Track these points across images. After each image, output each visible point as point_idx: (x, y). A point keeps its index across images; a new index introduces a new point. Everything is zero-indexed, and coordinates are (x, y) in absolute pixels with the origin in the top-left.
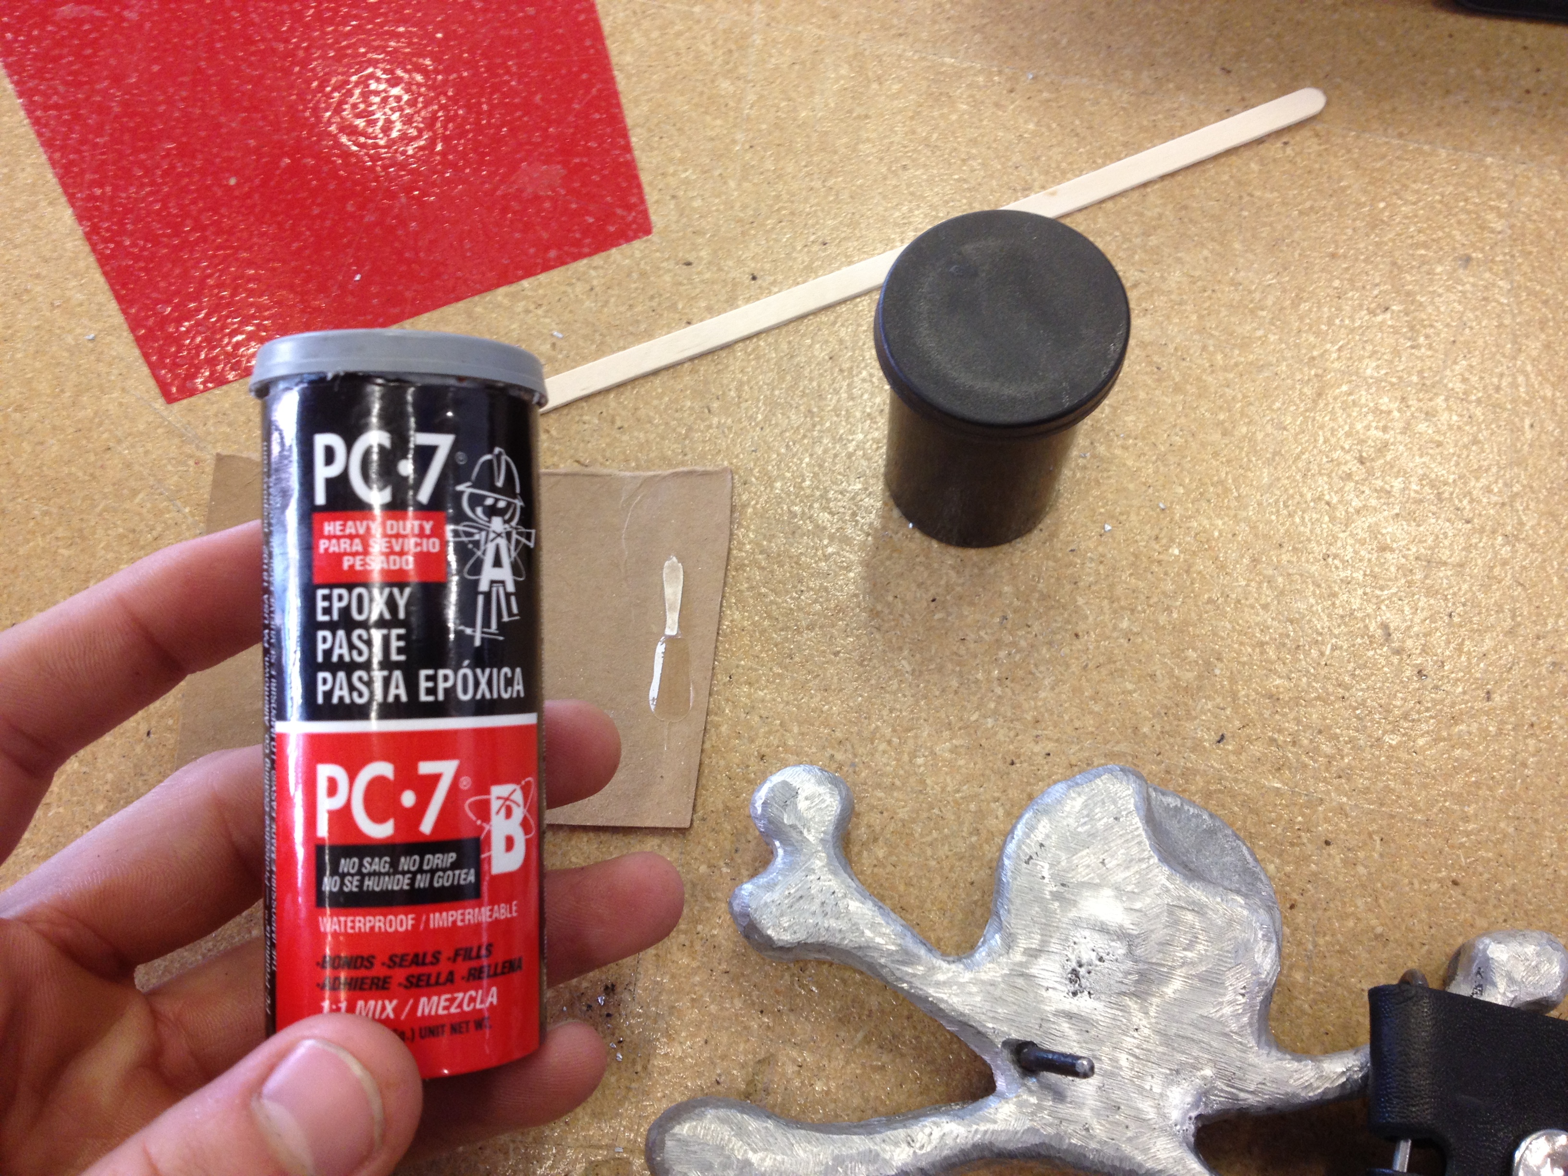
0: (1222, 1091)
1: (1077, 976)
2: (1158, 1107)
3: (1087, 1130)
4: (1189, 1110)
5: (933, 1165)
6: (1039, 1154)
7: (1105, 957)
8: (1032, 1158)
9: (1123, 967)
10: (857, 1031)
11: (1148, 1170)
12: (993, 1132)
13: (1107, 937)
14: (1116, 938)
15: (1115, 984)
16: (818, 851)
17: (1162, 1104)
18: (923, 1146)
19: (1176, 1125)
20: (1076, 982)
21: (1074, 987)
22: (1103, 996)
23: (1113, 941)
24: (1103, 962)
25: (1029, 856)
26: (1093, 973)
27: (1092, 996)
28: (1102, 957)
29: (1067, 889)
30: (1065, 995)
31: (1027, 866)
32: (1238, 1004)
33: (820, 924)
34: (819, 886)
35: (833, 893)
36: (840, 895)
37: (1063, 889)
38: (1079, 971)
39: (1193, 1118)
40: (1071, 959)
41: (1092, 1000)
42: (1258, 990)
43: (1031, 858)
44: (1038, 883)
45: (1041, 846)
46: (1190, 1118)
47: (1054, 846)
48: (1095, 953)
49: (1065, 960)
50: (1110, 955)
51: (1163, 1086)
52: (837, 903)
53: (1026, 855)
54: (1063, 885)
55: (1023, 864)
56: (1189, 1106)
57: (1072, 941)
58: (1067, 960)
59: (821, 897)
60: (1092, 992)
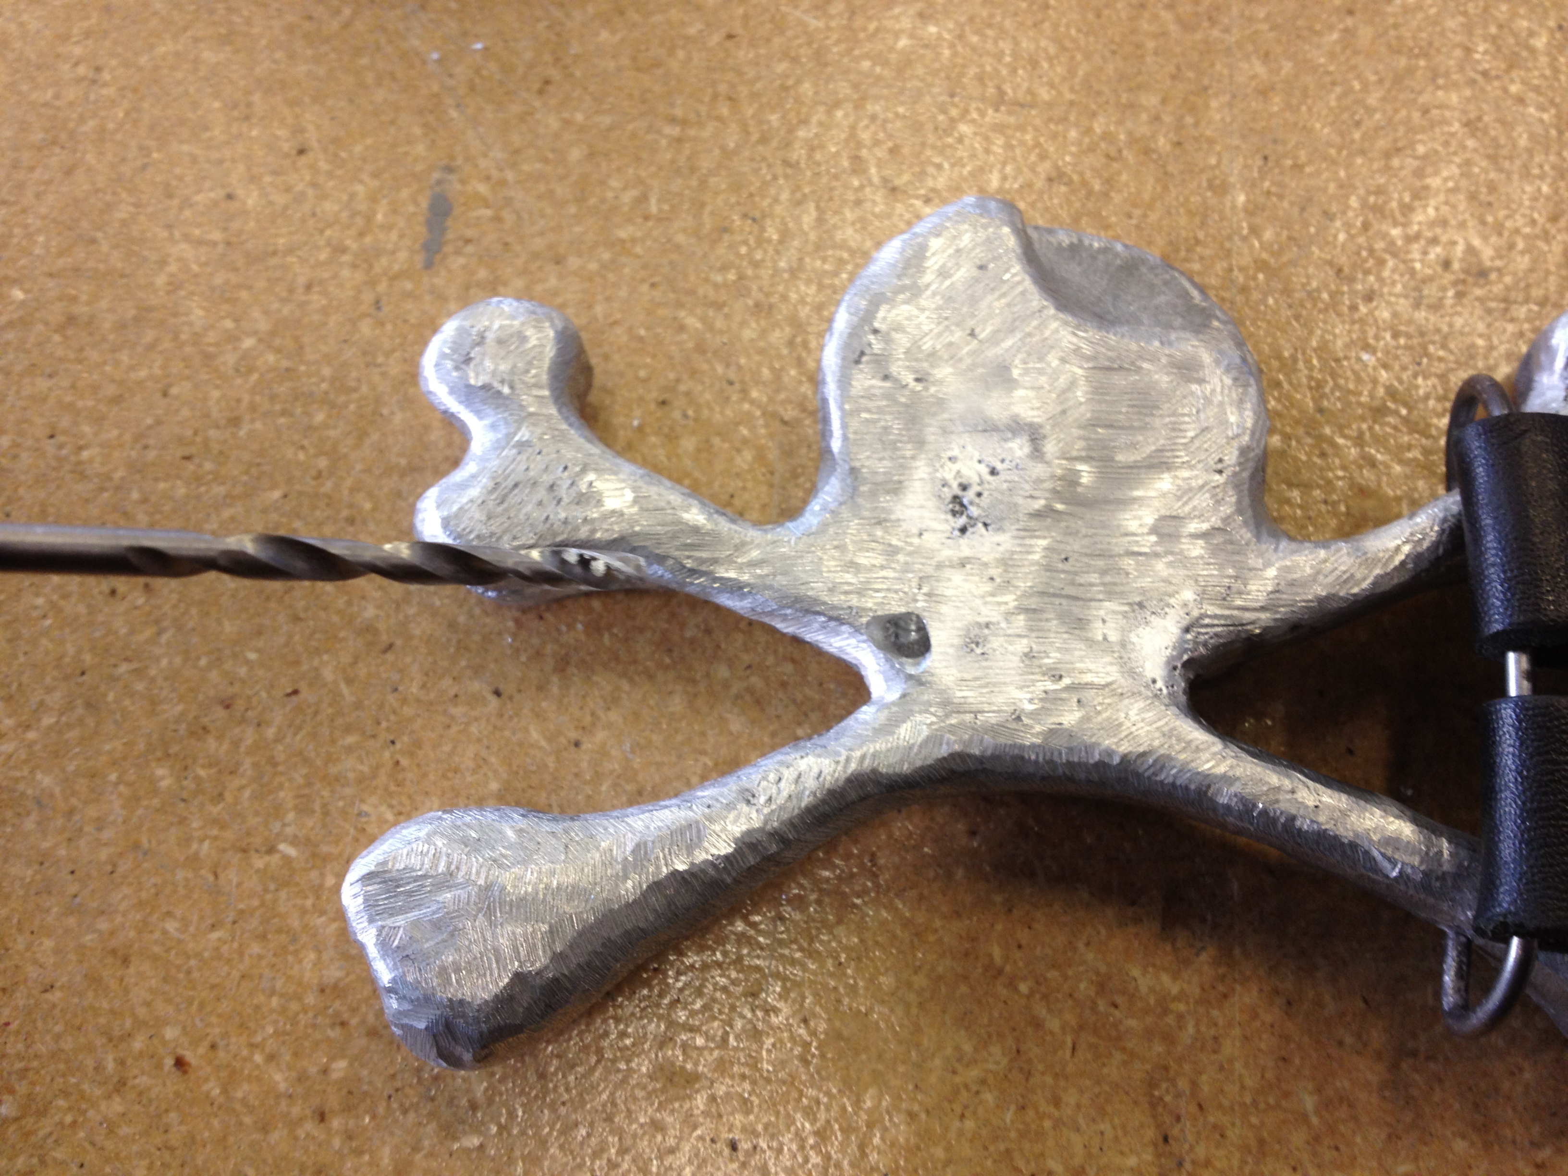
0: (1215, 616)
1: (962, 505)
4: (1171, 658)
5: (791, 824)
6: (953, 772)
7: (999, 466)
8: (943, 780)
9: (1029, 475)
11: (1124, 758)
12: (874, 755)
13: (996, 437)
14: (1010, 435)
15: (1020, 501)
16: (531, 414)
17: (1125, 656)
18: (770, 799)
19: (1154, 681)
20: (962, 514)
21: (962, 521)
22: (1006, 524)
23: (1006, 440)
24: (998, 474)
25: (859, 352)
26: (985, 494)
27: (990, 528)
28: (994, 469)
29: (925, 384)
30: (948, 535)
31: (859, 367)
32: (1215, 487)
33: (552, 517)
34: (542, 463)
35: (565, 468)
36: (577, 469)
37: (918, 386)
38: (964, 496)
39: (1179, 667)
40: (949, 483)
41: (991, 533)
42: (1242, 460)
43: (862, 354)
44: (880, 387)
45: (876, 332)
46: (1174, 668)
47: (895, 327)
48: (983, 465)
49: (940, 486)
50: (1006, 462)
51: (1123, 631)
52: (573, 482)
53: (854, 352)
54: (917, 380)
55: (853, 366)
56: (1169, 650)
57: (945, 456)
58: (943, 486)
59: (547, 479)
60: (988, 522)
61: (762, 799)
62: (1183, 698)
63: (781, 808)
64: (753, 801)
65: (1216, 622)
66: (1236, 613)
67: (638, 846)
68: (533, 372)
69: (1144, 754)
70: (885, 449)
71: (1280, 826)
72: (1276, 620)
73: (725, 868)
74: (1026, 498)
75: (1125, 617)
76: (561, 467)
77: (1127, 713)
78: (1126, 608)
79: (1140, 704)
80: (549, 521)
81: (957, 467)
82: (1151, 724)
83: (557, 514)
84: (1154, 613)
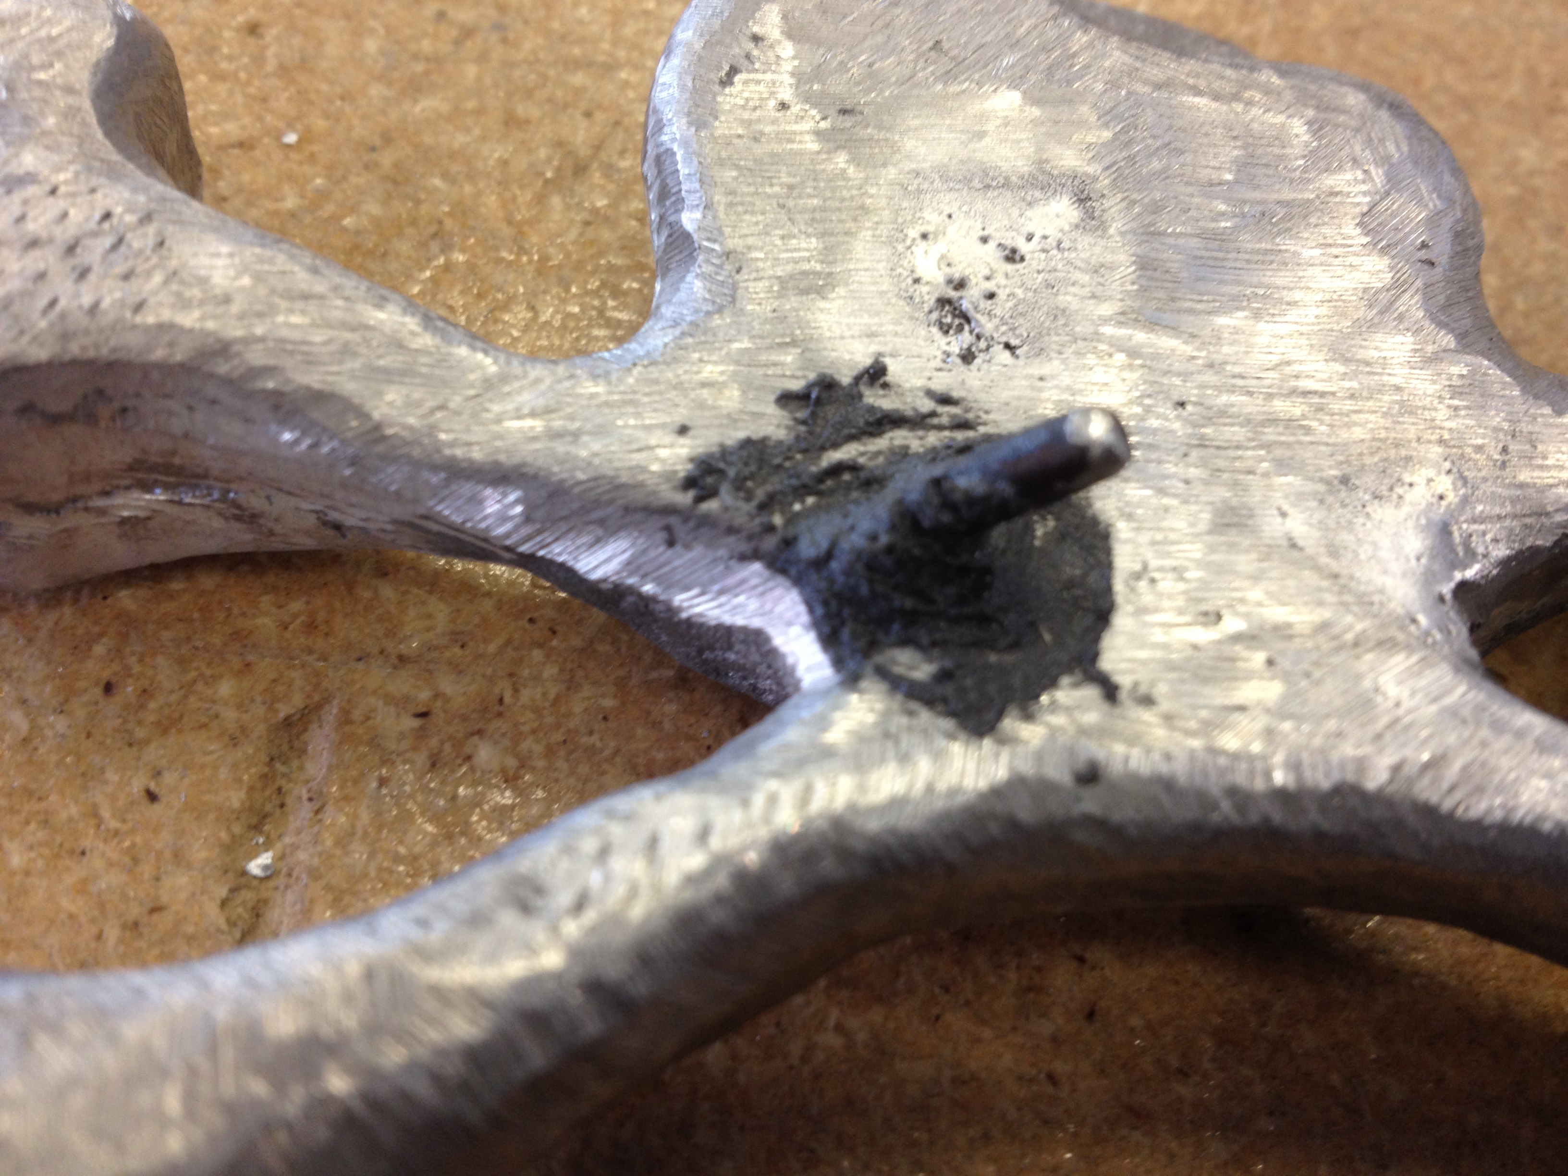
0: (1492, 500)
1: (959, 313)
2: (1340, 587)
7: (1024, 247)
13: (1009, 197)
14: (1035, 194)
15: (1075, 305)
17: (1344, 573)
19: (1414, 620)
20: (960, 328)
21: (963, 340)
22: (1052, 346)
23: (1029, 203)
24: (1022, 259)
25: (726, 68)
26: (1002, 294)
27: (1018, 352)
28: (1014, 251)
29: (859, 118)
30: (938, 363)
31: (727, 90)
32: (1427, 286)
33: (62, 303)
34: (56, 206)
35: (107, 216)
36: (130, 219)
37: (848, 122)
38: (961, 298)
39: (1448, 597)
40: (926, 277)
41: (1021, 362)
42: (1459, 248)
43: (734, 71)
44: (775, 122)
45: (756, 39)
46: (1441, 599)
47: (789, 35)
48: (992, 245)
49: (910, 281)
50: (1035, 240)
51: (1322, 525)
52: (120, 241)
53: (719, 68)
54: (844, 112)
55: (717, 88)
56: (1424, 561)
57: (913, 233)
58: (917, 281)
59: (64, 234)
60: (1014, 342)
62: (1473, 654)
65: (1496, 511)
70: (793, 221)
74: (1083, 298)
75: (1322, 502)
76: (97, 216)
77: (1375, 681)
78: (1322, 488)
79: (1399, 662)
80: (58, 308)
81: (937, 248)
82: (1435, 700)
83: (77, 295)
84: (1377, 497)
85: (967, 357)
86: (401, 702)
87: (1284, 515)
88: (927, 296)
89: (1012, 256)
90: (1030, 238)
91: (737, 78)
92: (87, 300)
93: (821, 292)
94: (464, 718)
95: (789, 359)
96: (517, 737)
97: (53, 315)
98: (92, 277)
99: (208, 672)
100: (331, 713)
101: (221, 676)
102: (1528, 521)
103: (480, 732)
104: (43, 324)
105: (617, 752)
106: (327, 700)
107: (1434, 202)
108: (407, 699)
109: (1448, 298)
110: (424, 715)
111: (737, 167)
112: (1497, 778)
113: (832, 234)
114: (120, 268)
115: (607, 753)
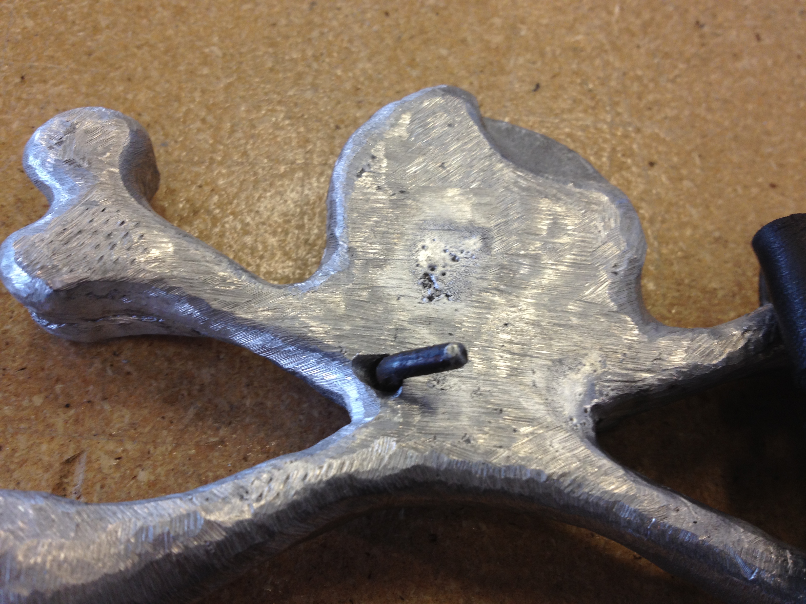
0: (614, 374)
1: (431, 280)
2: (547, 404)
3: (468, 441)
4: (583, 402)
7: (459, 255)
9: (480, 262)
10: (186, 409)
11: (549, 477)
13: (457, 234)
14: (467, 234)
15: (474, 281)
16: (102, 183)
17: (550, 398)
18: (261, 496)
19: (571, 419)
20: (430, 287)
21: (429, 292)
22: (463, 297)
23: (465, 238)
24: (458, 261)
25: (360, 169)
26: (448, 274)
27: (450, 298)
28: (455, 257)
29: (407, 195)
30: (419, 300)
31: (359, 179)
32: (612, 283)
33: (105, 257)
34: (104, 217)
35: (123, 223)
36: (132, 224)
37: (402, 196)
38: (432, 274)
39: (589, 410)
40: (421, 264)
41: (451, 302)
42: (630, 267)
43: (363, 171)
44: (375, 194)
45: (373, 157)
46: (586, 411)
47: (387, 156)
48: (447, 253)
49: (415, 265)
50: (464, 253)
51: (547, 379)
52: (127, 233)
53: (357, 169)
54: (402, 192)
55: (355, 178)
56: (582, 396)
57: (420, 245)
58: (417, 265)
59: (106, 229)
60: (449, 294)
61: (254, 496)
62: (592, 434)
63: (270, 504)
64: (246, 496)
65: (615, 378)
66: (630, 372)
67: (141, 529)
68: (108, 154)
69: (564, 475)
70: (375, 237)
71: (668, 537)
72: (659, 380)
73: (215, 554)
74: (478, 279)
75: (549, 369)
76: (120, 222)
77: (551, 442)
78: (549, 363)
79: (562, 435)
80: (103, 261)
81: (428, 253)
82: (570, 452)
83: (110, 255)
84: (570, 369)
85: (431, 298)
86: (110, 453)
87: (534, 373)
88: (421, 271)
89: (454, 259)
90: (462, 252)
91: (364, 174)
92: (114, 257)
93: (381, 267)
94: (134, 460)
95: (365, 293)
96: (155, 467)
97: (101, 263)
98: (116, 248)
99: (37, 441)
100: (84, 458)
101: (41, 443)
102: (627, 384)
103: (140, 466)
104: (98, 266)
105: (193, 473)
106: (82, 452)
107: (624, 246)
108: (112, 452)
109: (620, 288)
110: (119, 458)
111: (358, 212)
112: (587, 483)
113: (389, 244)
114: (126, 246)
115: (190, 473)
